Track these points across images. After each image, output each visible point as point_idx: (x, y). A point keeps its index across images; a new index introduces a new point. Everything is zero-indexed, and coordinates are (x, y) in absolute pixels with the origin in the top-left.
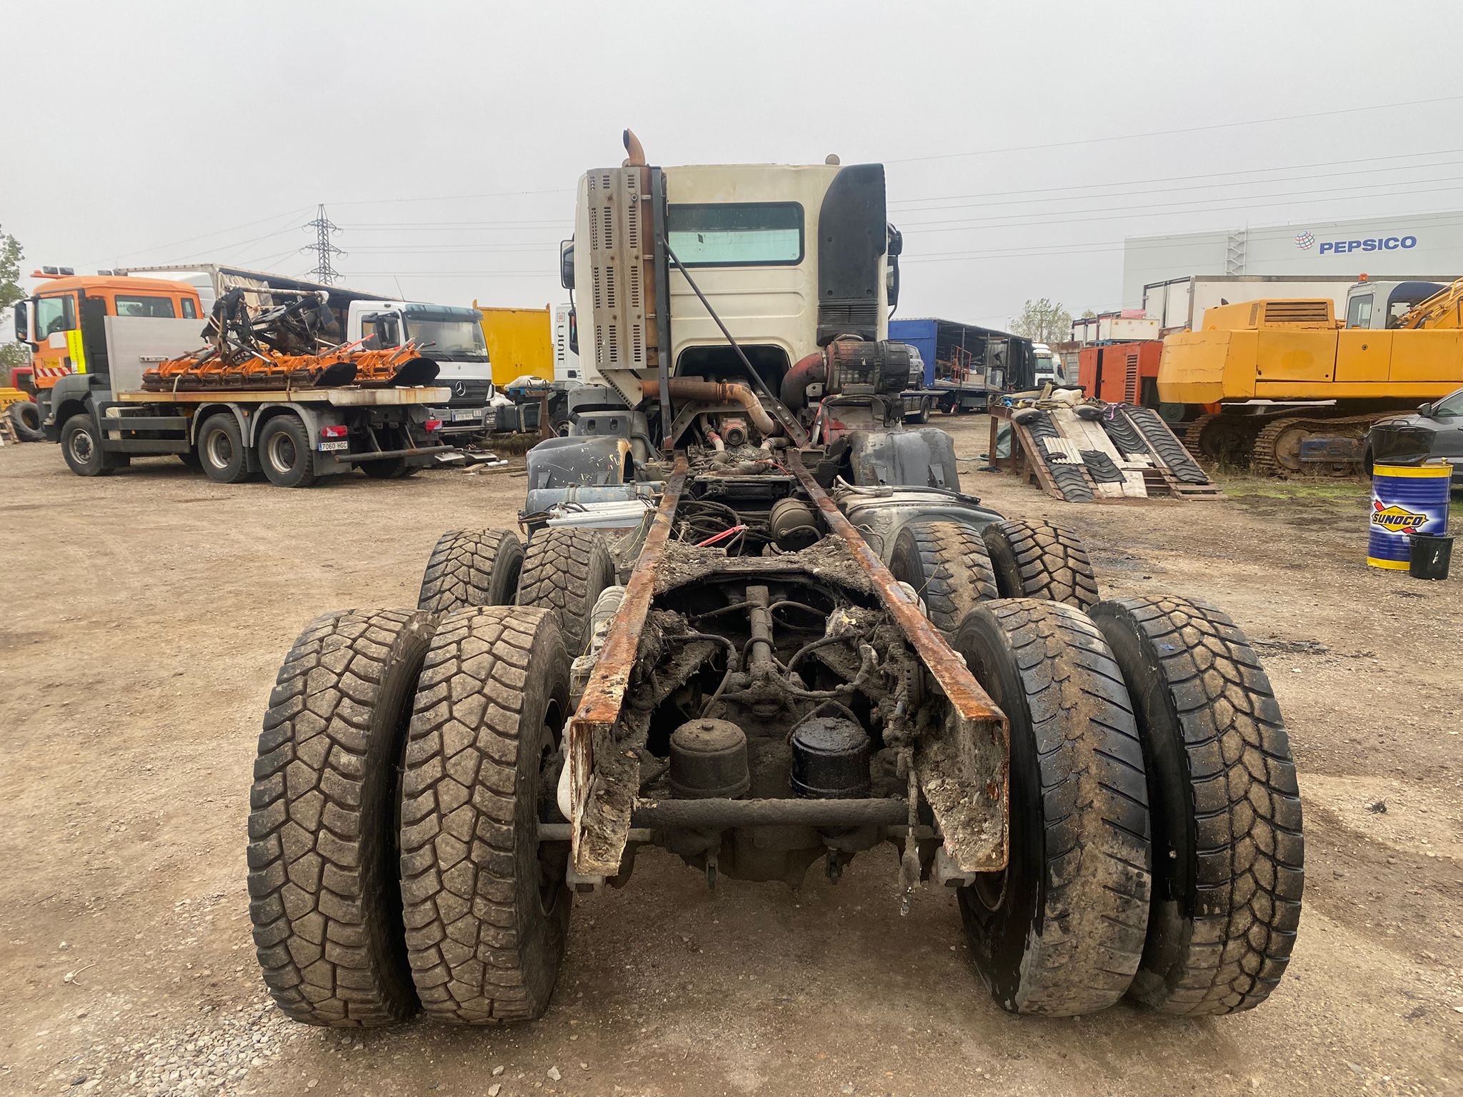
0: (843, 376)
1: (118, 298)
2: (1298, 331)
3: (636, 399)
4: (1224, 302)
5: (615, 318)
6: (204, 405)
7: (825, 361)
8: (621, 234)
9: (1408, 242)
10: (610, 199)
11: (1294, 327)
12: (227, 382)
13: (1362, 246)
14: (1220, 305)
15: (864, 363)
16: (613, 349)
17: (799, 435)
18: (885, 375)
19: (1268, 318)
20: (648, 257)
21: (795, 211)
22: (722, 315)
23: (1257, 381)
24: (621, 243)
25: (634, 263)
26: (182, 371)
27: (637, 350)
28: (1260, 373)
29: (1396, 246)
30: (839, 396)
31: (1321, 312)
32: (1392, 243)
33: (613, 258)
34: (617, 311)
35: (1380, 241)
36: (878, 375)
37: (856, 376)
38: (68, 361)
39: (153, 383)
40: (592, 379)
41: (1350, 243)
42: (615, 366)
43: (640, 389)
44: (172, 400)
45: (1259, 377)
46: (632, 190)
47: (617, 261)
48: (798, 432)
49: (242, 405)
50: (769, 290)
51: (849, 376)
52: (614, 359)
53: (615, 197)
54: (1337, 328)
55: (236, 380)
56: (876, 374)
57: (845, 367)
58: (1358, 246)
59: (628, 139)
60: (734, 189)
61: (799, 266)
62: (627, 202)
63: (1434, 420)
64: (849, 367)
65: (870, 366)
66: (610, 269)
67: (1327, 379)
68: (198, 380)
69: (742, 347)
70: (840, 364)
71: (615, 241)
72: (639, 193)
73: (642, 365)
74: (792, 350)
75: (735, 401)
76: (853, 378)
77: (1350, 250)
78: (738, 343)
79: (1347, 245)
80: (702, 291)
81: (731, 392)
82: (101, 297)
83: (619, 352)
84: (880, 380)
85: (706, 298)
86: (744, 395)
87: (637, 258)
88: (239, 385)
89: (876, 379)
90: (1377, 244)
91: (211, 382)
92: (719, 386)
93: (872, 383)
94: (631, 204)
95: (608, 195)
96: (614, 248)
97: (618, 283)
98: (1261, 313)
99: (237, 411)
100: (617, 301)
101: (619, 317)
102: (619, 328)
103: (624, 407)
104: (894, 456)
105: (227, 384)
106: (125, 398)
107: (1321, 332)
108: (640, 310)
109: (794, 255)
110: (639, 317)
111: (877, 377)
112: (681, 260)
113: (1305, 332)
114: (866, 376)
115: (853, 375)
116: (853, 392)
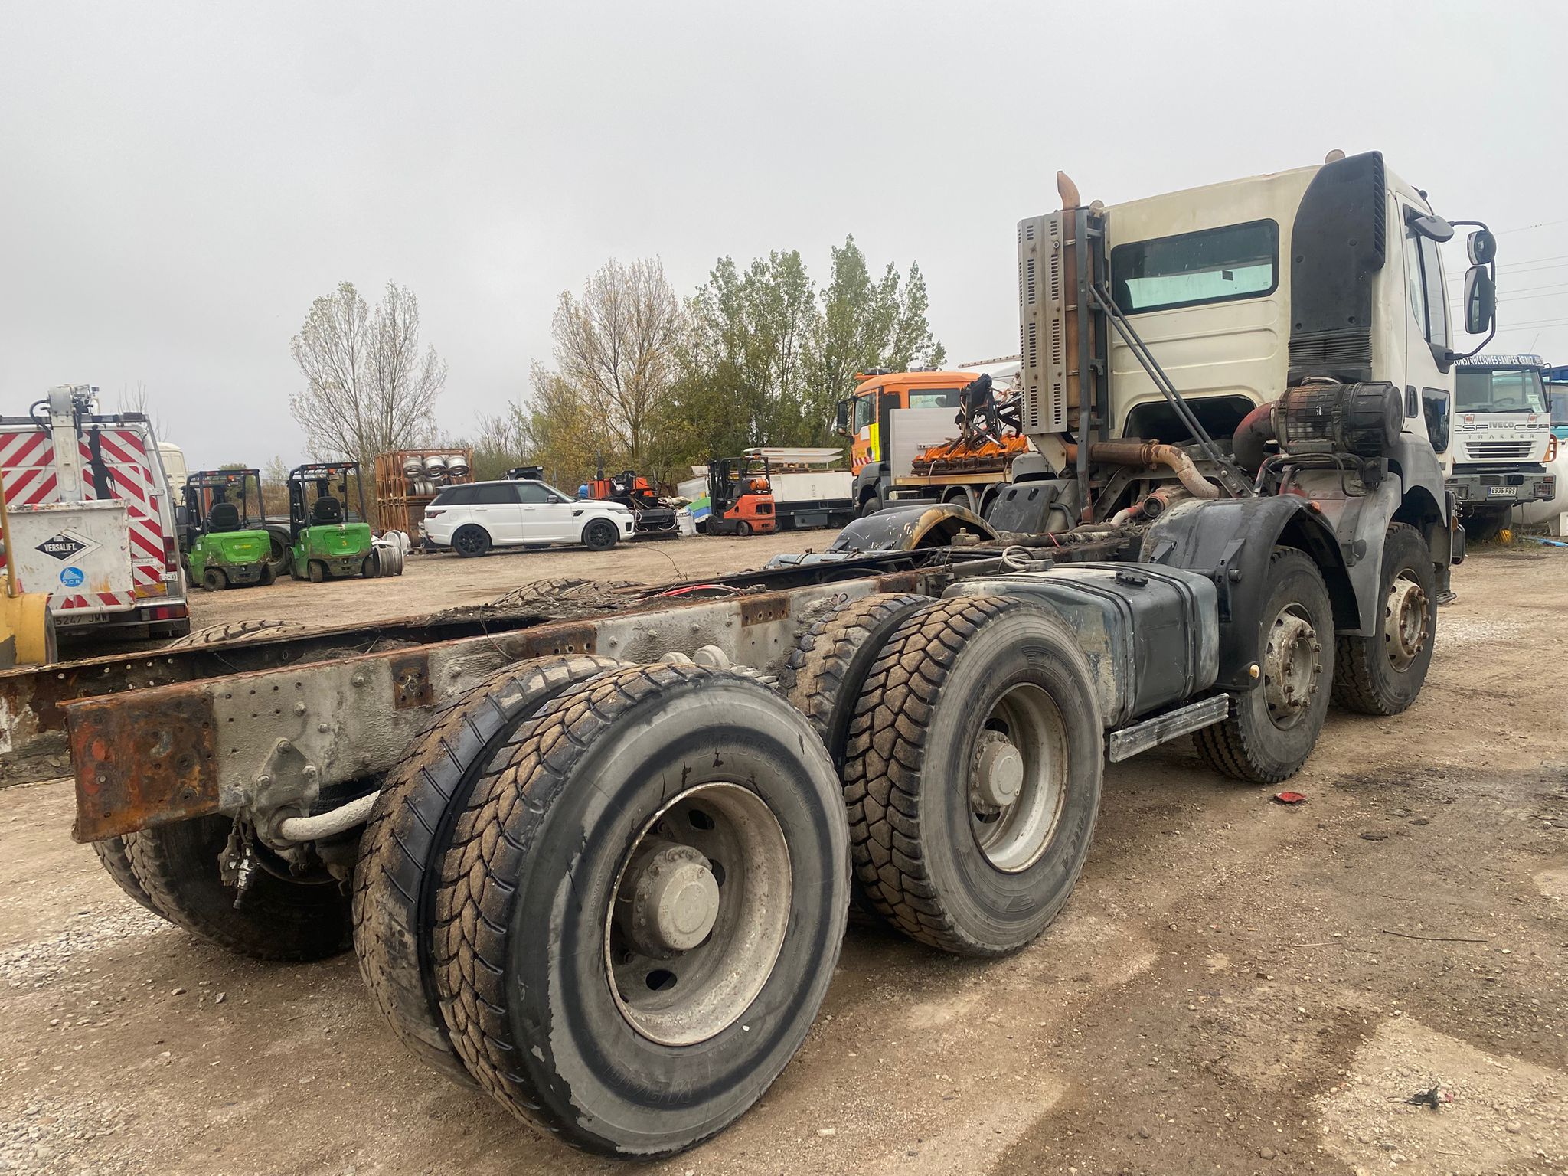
0: (1291, 431)
1: (912, 392)
3: (1059, 465)
5: (1036, 378)
6: (948, 488)
7: (1273, 412)
8: (1044, 286)
10: (1033, 250)
12: (966, 465)
15: (1319, 413)
18: (1349, 427)
20: (1069, 308)
21: (1268, 229)
24: (1044, 295)
25: (1056, 316)
26: (937, 457)
27: (1058, 411)
30: (1283, 456)
33: (1035, 314)
34: (1039, 370)
36: (1339, 427)
37: (1310, 429)
38: (870, 450)
39: (920, 467)
42: (1036, 430)
43: (1063, 455)
44: (928, 483)
46: (1055, 238)
47: (1040, 316)
49: (974, 487)
50: (1232, 329)
51: (1300, 430)
52: (1034, 422)
53: (1038, 248)
55: (970, 464)
56: (1336, 428)
57: (1293, 419)
60: (1194, 215)
61: (1270, 297)
62: (1050, 250)
64: (1299, 419)
65: (1327, 417)
66: (1032, 325)
68: (946, 465)
69: (1188, 401)
70: (1286, 415)
71: (1038, 294)
72: (1062, 240)
74: (1262, 400)
75: (1165, 466)
76: (1306, 433)
78: (1183, 397)
80: (1143, 340)
81: (1159, 456)
82: (897, 393)
83: (1041, 414)
84: (1342, 434)
85: (1149, 348)
86: (1170, 458)
87: (1058, 310)
88: (973, 468)
89: (1337, 433)
91: (954, 466)
92: (1145, 449)
93: (1331, 438)
94: (1054, 253)
95: (1032, 246)
96: (1037, 302)
97: (1040, 340)
99: (969, 493)
100: (1039, 360)
101: (1041, 377)
102: (1040, 390)
103: (1050, 476)
105: (966, 468)
106: (899, 482)
108: (1062, 367)
109: (1265, 283)
110: (1060, 375)
111: (1338, 430)
114: (1323, 429)
115: (1305, 428)
116: (1302, 450)
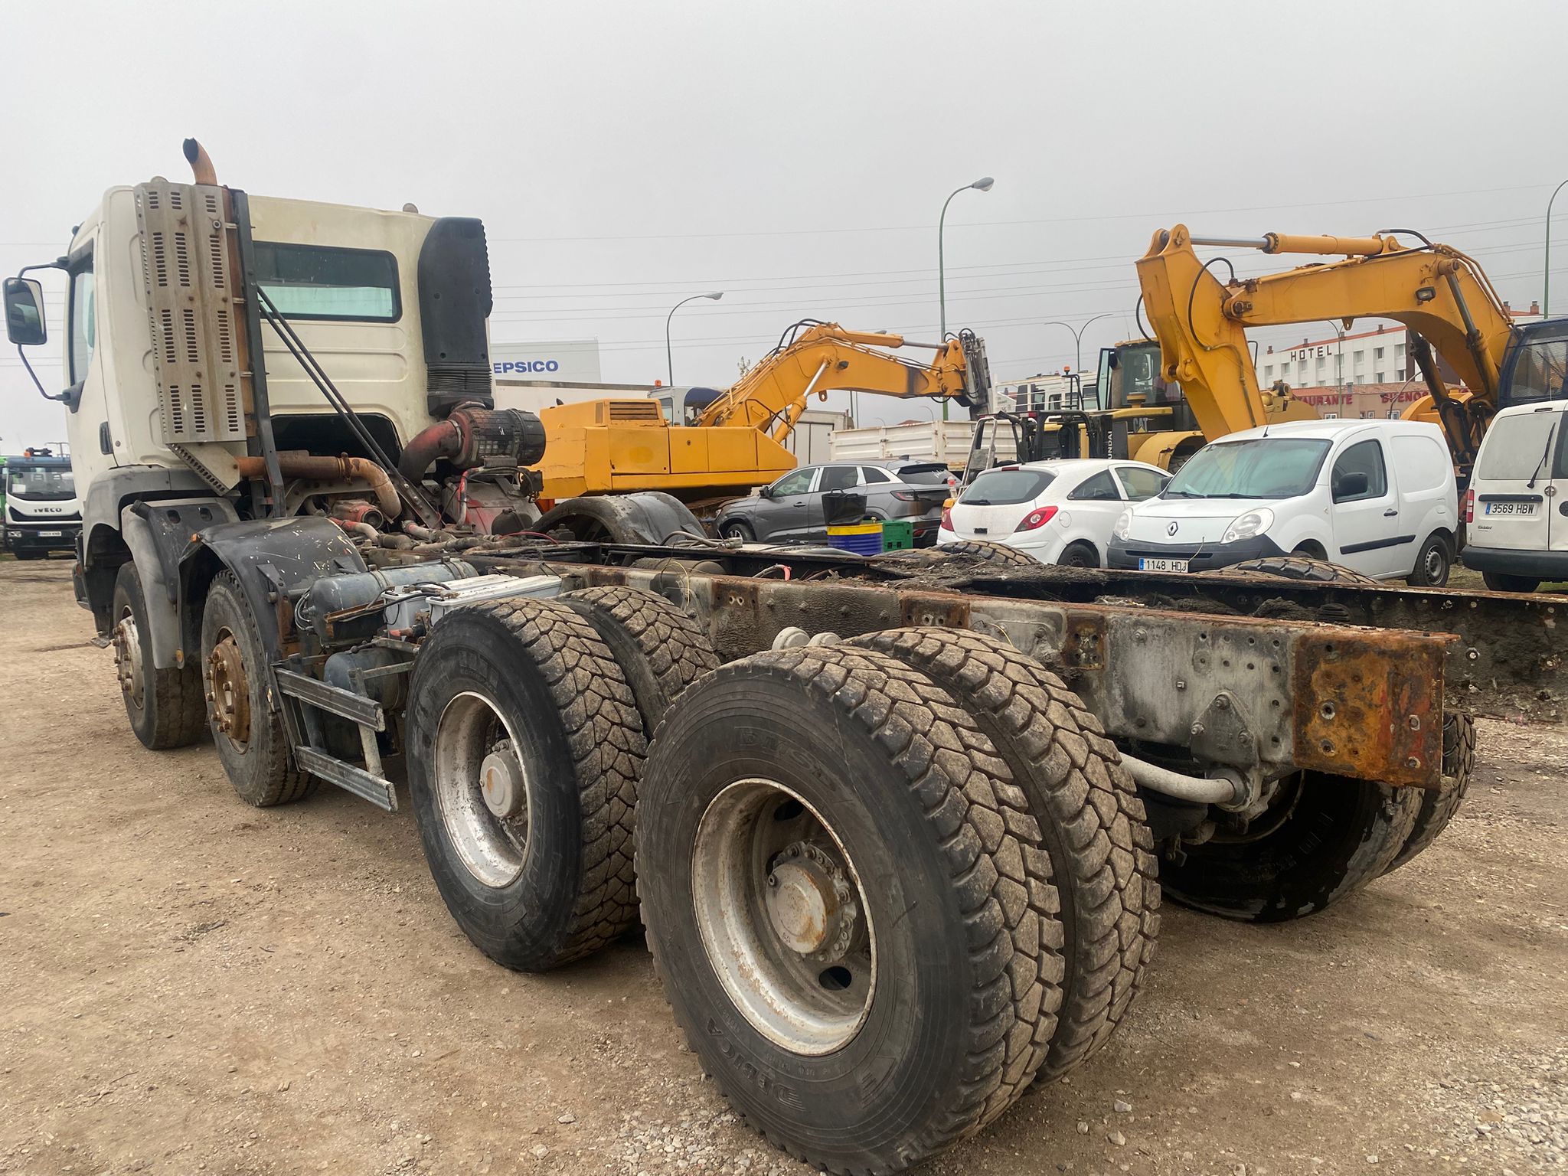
0: (481, 447)
2: (638, 428)
3: (230, 480)
4: (559, 402)
5: (198, 375)
7: (458, 430)
8: (200, 271)
9: (552, 366)
10: (182, 222)
11: (634, 425)
13: (515, 368)
14: (556, 405)
15: (502, 433)
16: (199, 417)
17: (428, 517)
18: (524, 446)
19: (613, 417)
20: (237, 300)
21: (388, 262)
22: (334, 378)
23: (613, 474)
24: (201, 280)
25: (222, 306)
27: (232, 416)
28: (613, 468)
29: (542, 369)
30: (481, 469)
31: (653, 411)
32: (539, 367)
33: (191, 299)
34: (202, 366)
35: (529, 364)
36: (517, 446)
37: (496, 447)
40: (144, 458)
41: (505, 365)
42: (203, 437)
43: (235, 467)
45: (613, 471)
46: (213, 215)
47: (198, 303)
48: (427, 514)
50: (369, 349)
51: (488, 447)
52: (200, 428)
53: (189, 221)
54: (666, 426)
56: (514, 444)
57: (482, 437)
58: (512, 368)
59: (192, 150)
60: (315, 229)
61: (398, 324)
62: (206, 230)
63: (771, 500)
64: (487, 437)
65: (510, 436)
66: (188, 313)
67: (665, 472)
69: (360, 416)
70: (478, 433)
71: (193, 278)
72: (223, 219)
73: (241, 435)
74: (398, 420)
75: (362, 478)
76: (492, 449)
77: (505, 371)
78: (353, 411)
79: (502, 366)
80: (308, 349)
81: (358, 468)
83: (208, 421)
84: (518, 452)
85: (313, 356)
87: (225, 300)
89: (515, 451)
90: (526, 366)
92: (341, 462)
93: (510, 454)
94: (213, 232)
95: (180, 218)
96: (192, 287)
97: (201, 331)
98: (606, 412)
100: (201, 353)
101: (205, 374)
102: (205, 389)
103: (206, 493)
104: (647, 519)
107: (654, 428)
108: (234, 365)
109: (392, 310)
110: (232, 375)
111: (516, 448)
112: (280, 310)
113: (643, 429)
114: (505, 447)
115: (492, 446)
116: (496, 464)
